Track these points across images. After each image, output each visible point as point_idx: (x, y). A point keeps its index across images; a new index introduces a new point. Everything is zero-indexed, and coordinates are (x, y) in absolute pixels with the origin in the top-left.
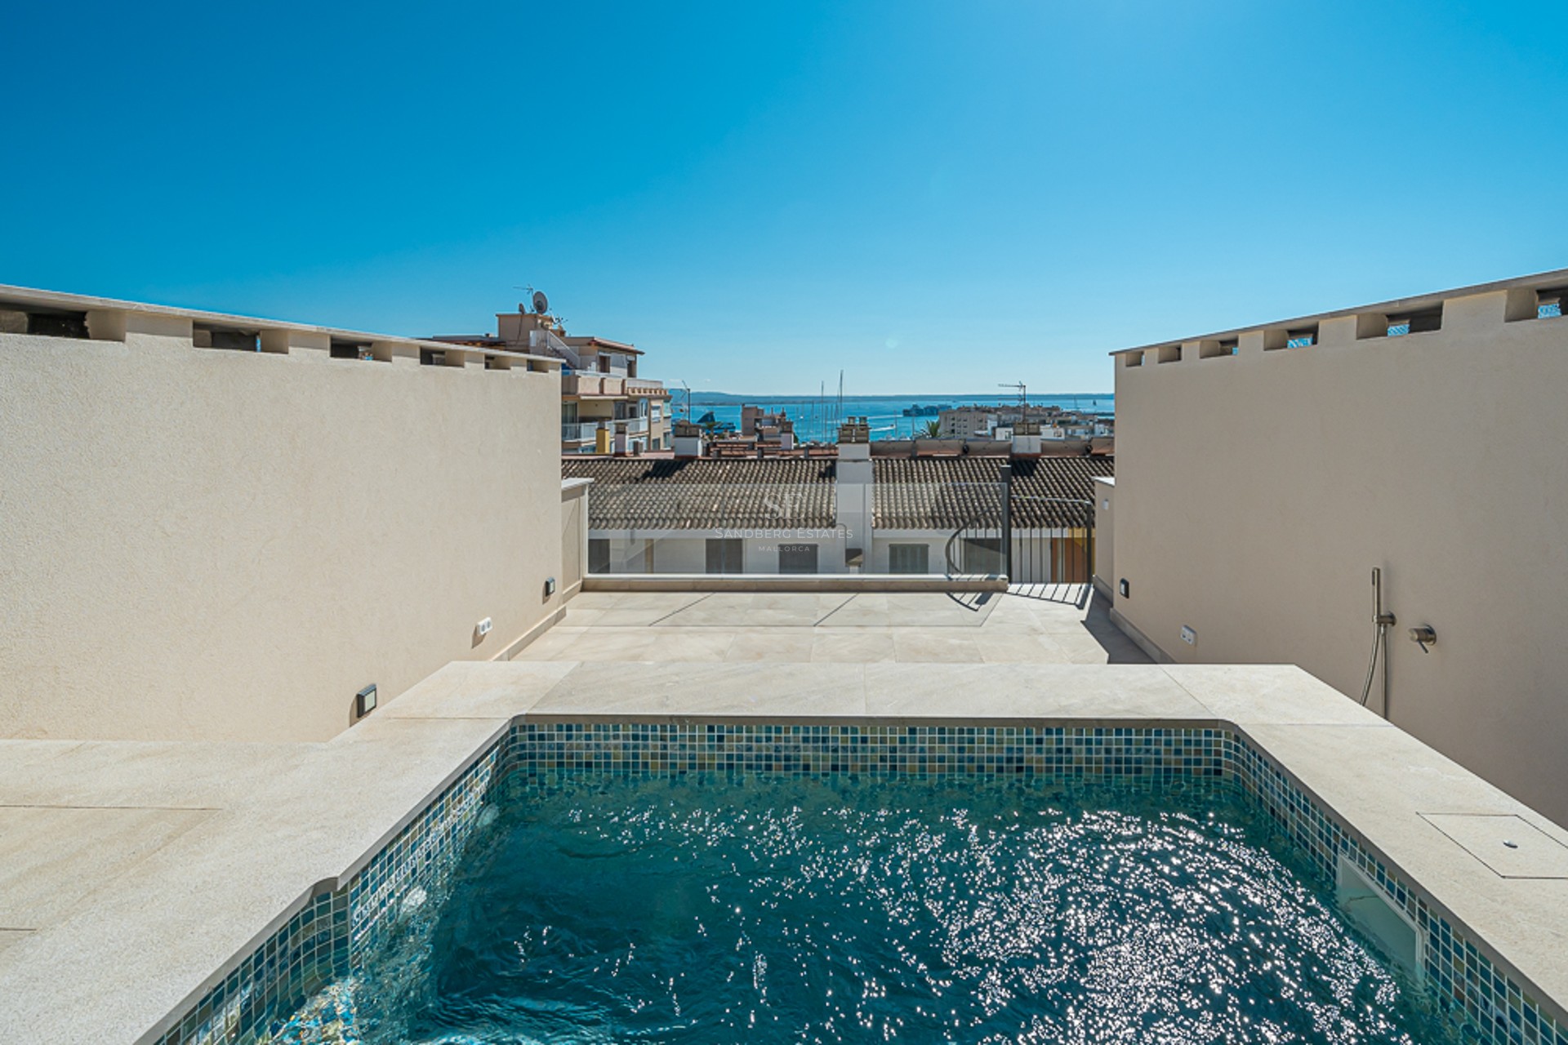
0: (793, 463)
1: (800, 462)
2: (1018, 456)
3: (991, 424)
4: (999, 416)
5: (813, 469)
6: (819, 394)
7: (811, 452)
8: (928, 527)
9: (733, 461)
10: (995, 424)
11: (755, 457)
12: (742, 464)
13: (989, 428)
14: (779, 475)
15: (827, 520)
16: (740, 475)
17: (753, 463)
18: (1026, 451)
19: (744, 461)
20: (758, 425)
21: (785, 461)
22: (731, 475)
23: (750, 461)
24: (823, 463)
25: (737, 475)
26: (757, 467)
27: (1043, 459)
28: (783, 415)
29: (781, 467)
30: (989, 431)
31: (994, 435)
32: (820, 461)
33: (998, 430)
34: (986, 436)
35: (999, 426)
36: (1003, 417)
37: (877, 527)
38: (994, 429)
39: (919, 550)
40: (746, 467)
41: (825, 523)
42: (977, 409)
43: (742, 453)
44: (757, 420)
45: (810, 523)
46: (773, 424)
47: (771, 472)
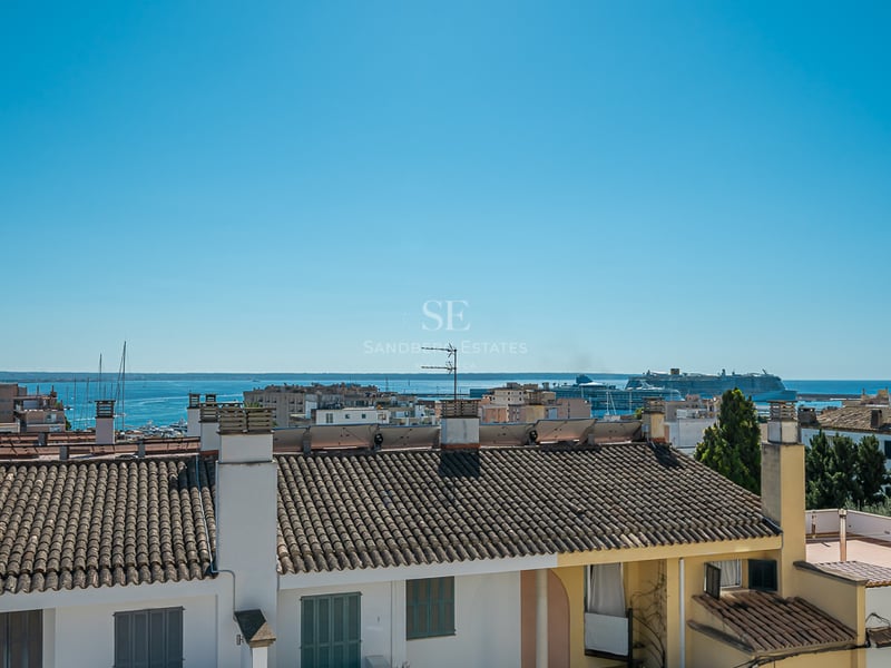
0: (124, 465)
1: (134, 465)
2: (452, 447)
3: (310, 405)
4: (319, 396)
5: (159, 475)
6: (95, 370)
7: (148, 448)
8: (364, 566)
9: (18, 466)
10: (315, 405)
11: (57, 458)
12: (34, 469)
13: (308, 410)
14: (102, 487)
15: (201, 565)
16: (32, 491)
17: (54, 469)
18: (460, 440)
19: (39, 465)
20: (18, 407)
21: (109, 463)
22: (17, 490)
23: (49, 465)
24: (172, 464)
25: (28, 490)
26: (63, 475)
27: (484, 451)
28: (53, 395)
29: (104, 473)
30: (307, 414)
31: (314, 419)
32: (167, 461)
33: (318, 412)
34: (304, 420)
35: (319, 408)
36: (323, 398)
37: (284, 571)
38: (313, 411)
39: (346, 603)
40: (43, 475)
41: (198, 571)
42: (288, 388)
43: (32, 451)
44: (16, 402)
45: (173, 572)
46: (40, 405)
47: (87, 484)
